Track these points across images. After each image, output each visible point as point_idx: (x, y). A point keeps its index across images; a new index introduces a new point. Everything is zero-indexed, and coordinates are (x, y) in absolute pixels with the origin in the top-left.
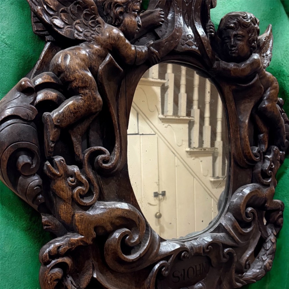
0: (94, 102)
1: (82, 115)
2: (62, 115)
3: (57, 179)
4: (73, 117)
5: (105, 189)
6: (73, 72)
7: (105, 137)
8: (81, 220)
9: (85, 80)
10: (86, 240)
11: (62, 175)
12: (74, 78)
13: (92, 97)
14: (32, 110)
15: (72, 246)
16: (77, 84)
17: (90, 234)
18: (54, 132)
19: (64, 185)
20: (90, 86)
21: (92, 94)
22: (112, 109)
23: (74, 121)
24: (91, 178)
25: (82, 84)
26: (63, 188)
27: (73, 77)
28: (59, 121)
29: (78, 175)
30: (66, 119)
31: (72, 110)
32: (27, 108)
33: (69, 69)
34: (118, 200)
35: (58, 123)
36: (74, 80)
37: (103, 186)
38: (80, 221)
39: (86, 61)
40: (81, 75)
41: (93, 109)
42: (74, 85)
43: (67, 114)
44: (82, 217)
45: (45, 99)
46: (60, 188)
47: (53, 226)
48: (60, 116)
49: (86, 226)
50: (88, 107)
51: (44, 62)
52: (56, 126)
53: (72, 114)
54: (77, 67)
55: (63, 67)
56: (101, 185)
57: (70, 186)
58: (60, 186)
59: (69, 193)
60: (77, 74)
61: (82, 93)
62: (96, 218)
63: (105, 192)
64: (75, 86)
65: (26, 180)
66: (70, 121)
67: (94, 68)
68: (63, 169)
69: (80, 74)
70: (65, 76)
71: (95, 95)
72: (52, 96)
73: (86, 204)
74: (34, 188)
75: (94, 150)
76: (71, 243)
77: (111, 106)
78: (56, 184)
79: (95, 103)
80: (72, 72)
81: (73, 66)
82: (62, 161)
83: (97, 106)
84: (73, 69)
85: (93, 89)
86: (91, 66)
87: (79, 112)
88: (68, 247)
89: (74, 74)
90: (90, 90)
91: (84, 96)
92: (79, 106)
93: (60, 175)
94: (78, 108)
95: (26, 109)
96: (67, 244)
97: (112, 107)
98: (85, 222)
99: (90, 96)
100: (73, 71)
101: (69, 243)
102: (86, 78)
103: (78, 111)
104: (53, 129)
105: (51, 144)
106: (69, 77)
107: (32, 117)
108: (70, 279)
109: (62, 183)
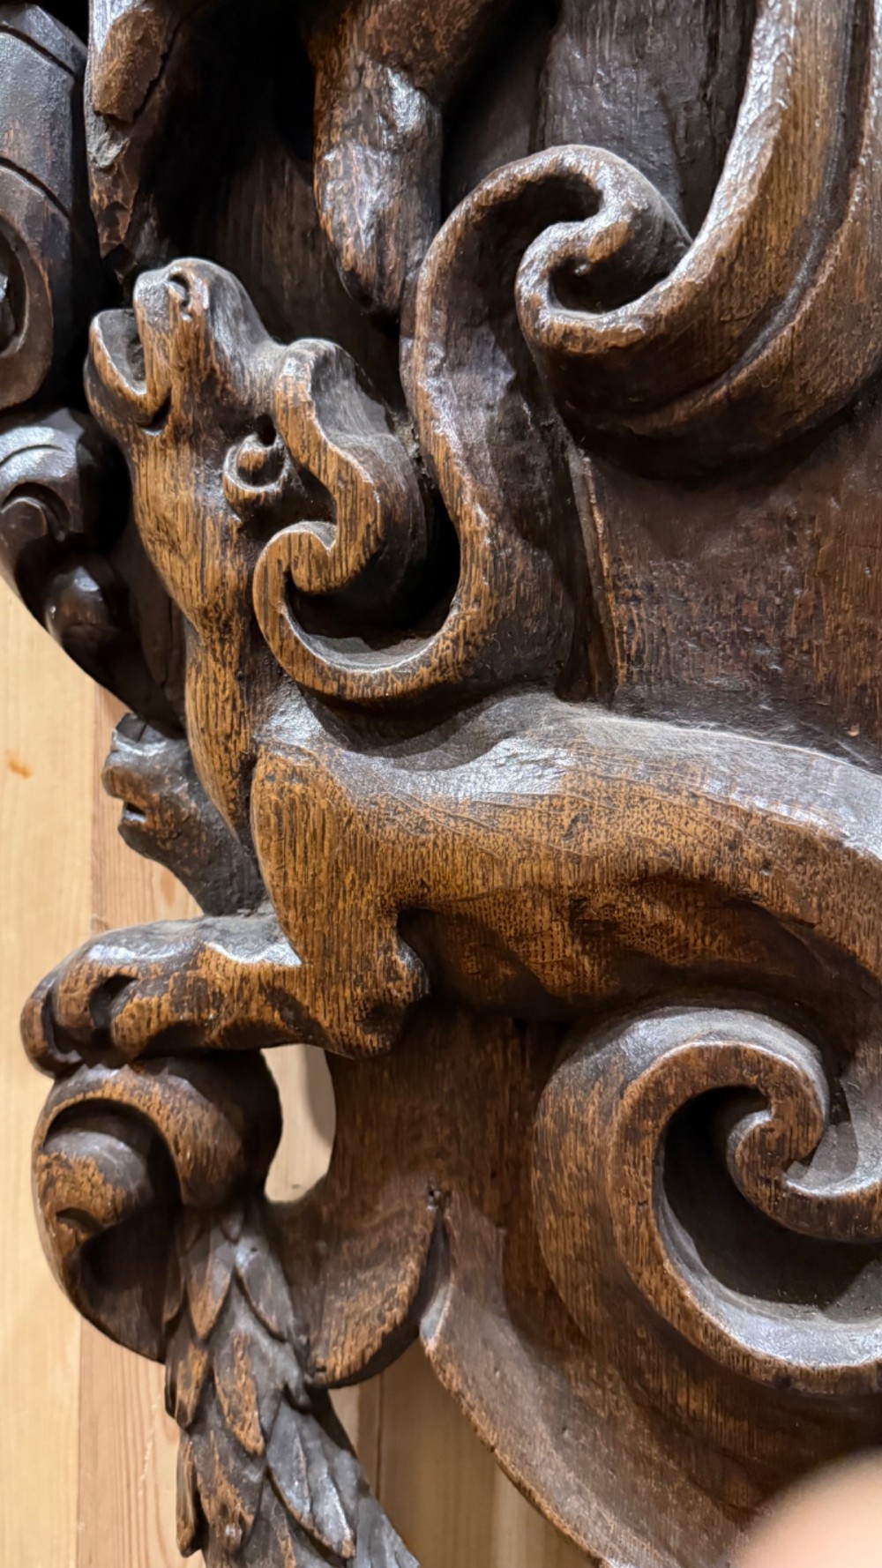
5: (626, 592)
8: (285, 817)
10: (314, 999)
11: (166, 406)
15: (200, 1010)
17: (344, 950)
26: (169, 515)
34: (789, 727)
37: (616, 561)
38: (273, 820)
44: (298, 787)
47: (157, 818)
49: (322, 877)
56: (596, 552)
59: (212, 564)
62: (422, 825)
73: (342, 688)
76: (198, 979)
88: (165, 1007)
96: (171, 982)
98: (314, 835)
101: (183, 978)
105: (102, 145)
108: (244, 1255)
109: (167, 475)
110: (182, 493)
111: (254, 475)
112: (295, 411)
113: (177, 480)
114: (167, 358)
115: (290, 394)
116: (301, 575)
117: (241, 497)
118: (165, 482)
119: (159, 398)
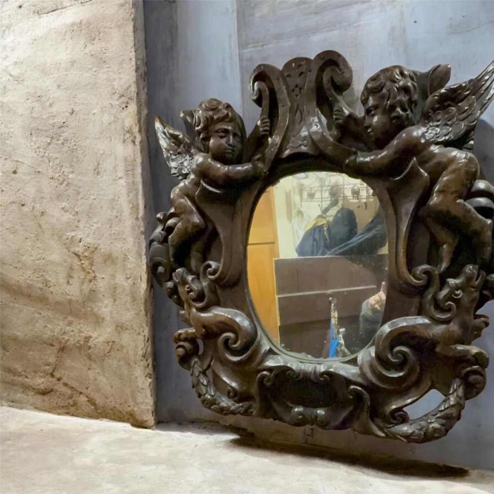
56: (219, 294)
108: (196, 360)
111: (188, 288)
113: (182, 289)
116: (192, 297)
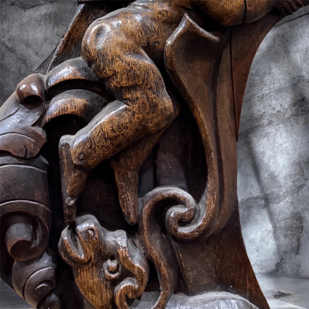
0: (153, 113)
1: (128, 140)
2: (88, 144)
3: (80, 268)
4: (111, 146)
5: (188, 270)
6: (111, 61)
7: (189, 161)
9: (134, 74)
12: (112, 72)
13: (148, 104)
14: (34, 137)
16: (117, 82)
18: (73, 178)
19: (96, 279)
20: (145, 83)
21: (148, 98)
22: (199, 113)
23: (113, 152)
24: (154, 257)
25: (128, 81)
26: (92, 285)
27: (110, 70)
28: (82, 156)
29: (123, 259)
30: (95, 152)
31: (107, 133)
32: (26, 135)
33: (103, 56)
34: (219, 288)
35: (81, 160)
36: (113, 75)
39: (137, 36)
40: (127, 65)
41: (152, 127)
42: (112, 85)
43: (98, 143)
45: (61, 114)
46: (86, 285)
48: (84, 146)
50: (140, 125)
51: (72, 41)
52: (76, 167)
53: (109, 142)
54: (118, 50)
55: (92, 53)
57: (106, 280)
58: (87, 282)
59: (104, 294)
60: (118, 63)
61: (128, 99)
63: (190, 275)
64: (114, 86)
65: (23, 268)
66: (104, 154)
67: (155, 47)
68: (93, 248)
69: (124, 63)
70: (97, 69)
71: (155, 98)
72: (75, 107)
74: (36, 287)
75: (161, 198)
77: (197, 107)
78: (80, 278)
79: (154, 115)
80: (109, 61)
81: (110, 50)
82: (90, 232)
83: (158, 120)
84: (110, 56)
85: (150, 88)
86: (148, 43)
87: (121, 137)
89: (113, 64)
90: (144, 90)
91: (133, 104)
92: (122, 125)
93: (86, 261)
94: (120, 128)
95: (24, 137)
97: (199, 109)
99: (143, 103)
100: (110, 58)
102: (136, 69)
103: (119, 135)
104: (72, 172)
105: (69, 201)
106: (103, 70)
107: (34, 152)
109: (90, 275)
110: (95, 279)
111: (112, 271)
112: (126, 258)
113: (93, 276)
114: (90, 249)
115: (124, 255)
116: (130, 295)
117: (111, 278)
118: (90, 277)
119: (89, 259)
